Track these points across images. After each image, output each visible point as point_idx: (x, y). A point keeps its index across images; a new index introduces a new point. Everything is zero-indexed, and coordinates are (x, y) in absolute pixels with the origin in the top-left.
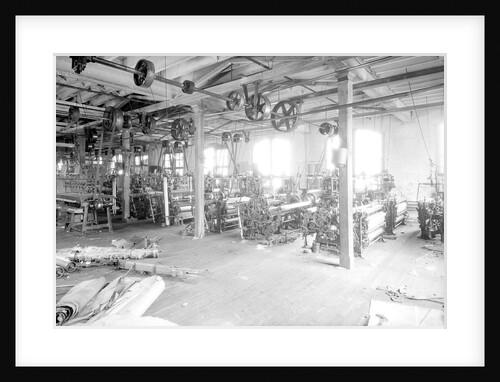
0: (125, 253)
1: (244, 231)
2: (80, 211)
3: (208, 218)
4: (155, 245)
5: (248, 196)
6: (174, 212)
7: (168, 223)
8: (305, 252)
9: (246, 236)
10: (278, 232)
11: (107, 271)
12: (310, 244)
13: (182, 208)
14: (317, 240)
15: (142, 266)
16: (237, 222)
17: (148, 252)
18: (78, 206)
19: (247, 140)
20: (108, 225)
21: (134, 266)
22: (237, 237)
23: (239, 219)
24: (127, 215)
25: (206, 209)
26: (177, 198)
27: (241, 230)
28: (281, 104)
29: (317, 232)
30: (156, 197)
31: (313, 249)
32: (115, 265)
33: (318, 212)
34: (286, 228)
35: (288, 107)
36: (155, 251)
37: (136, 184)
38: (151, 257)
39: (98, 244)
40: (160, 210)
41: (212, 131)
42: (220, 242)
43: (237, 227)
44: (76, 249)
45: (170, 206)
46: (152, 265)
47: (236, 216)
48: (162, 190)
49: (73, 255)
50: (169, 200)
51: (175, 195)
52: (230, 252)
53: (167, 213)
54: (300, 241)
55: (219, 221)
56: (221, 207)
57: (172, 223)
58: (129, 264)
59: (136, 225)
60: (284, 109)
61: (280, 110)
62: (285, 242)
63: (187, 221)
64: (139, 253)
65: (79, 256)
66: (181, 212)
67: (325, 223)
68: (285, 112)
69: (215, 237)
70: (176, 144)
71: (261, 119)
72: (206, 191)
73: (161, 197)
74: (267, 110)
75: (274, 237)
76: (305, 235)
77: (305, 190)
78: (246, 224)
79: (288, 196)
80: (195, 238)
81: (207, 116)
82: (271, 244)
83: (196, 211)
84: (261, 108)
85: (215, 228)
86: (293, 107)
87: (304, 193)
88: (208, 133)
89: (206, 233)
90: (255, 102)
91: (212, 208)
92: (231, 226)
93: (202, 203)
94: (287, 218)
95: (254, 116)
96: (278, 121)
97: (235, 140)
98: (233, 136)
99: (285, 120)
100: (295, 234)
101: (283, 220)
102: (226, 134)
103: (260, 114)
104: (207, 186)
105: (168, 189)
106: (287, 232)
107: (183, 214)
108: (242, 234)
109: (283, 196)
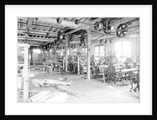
0: (60, 83)
2: (51, 67)
3: (92, 72)
4: (72, 81)
6: (81, 69)
7: (79, 73)
8: (131, 91)
9: (106, 80)
10: (121, 81)
11: (53, 89)
12: (134, 88)
14: (137, 87)
15: (64, 88)
16: (102, 75)
17: (67, 83)
18: (50, 65)
19: (111, 42)
20: (59, 72)
21: (61, 88)
22: (103, 81)
24: (66, 69)
25: (91, 69)
26: (83, 64)
27: (104, 78)
28: (121, 25)
31: (135, 90)
32: (56, 87)
34: (125, 79)
35: (124, 26)
36: (70, 84)
37: (70, 59)
38: (68, 85)
39: (54, 79)
40: (77, 68)
41: (97, 39)
42: (96, 83)
44: (46, 80)
45: (80, 67)
46: (66, 88)
47: (102, 73)
48: (77, 61)
49: (45, 82)
50: (80, 65)
52: (98, 87)
53: (79, 70)
54: (130, 86)
55: (96, 74)
56: (97, 69)
57: (81, 74)
58: (60, 87)
60: (122, 27)
61: (120, 28)
62: (123, 85)
63: (86, 73)
64: (64, 83)
65: (46, 82)
66: (83, 69)
68: (122, 29)
69: (94, 80)
70: (85, 44)
71: (110, 32)
72: (92, 62)
73: (77, 64)
74: (112, 28)
75: (118, 83)
76: (131, 84)
77: (135, 63)
78: (106, 76)
79: (127, 66)
80: (86, 80)
81: (93, 34)
82: (116, 86)
83: (87, 69)
84: (109, 28)
85: (95, 77)
86: (126, 26)
87: (135, 65)
88: (96, 40)
89: (91, 78)
90: (107, 26)
91: (94, 69)
92: (101, 76)
93: (89, 67)
94: (125, 75)
95: (107, 31)
96: (119, 33)
97: (105, 42)
98: (104, 40)
99: (122, 32)
100: (129, 82)
101: (123, 76)
102: (101, 40)
103: (109, 31)
104: (92, 60)
105: (80, 61)
106: (125, 81)
107: (84, 71)
108: (104, 80)
109: (125, 65)
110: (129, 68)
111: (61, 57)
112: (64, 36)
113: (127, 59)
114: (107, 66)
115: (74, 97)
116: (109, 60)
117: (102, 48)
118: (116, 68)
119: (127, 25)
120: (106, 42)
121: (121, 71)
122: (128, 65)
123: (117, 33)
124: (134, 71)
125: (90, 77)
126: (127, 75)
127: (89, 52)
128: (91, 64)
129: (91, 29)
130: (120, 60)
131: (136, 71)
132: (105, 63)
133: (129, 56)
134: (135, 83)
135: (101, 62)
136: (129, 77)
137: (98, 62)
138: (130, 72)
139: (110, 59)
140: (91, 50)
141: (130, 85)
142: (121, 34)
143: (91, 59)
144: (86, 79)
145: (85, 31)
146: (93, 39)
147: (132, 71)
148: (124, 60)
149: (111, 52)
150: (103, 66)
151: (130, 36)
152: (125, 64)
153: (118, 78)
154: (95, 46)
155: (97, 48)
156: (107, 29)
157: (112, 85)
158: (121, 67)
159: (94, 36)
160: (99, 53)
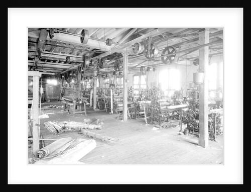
0: (86, 126)
1: (148, 119)
2: (72, 104)
3: (130, 111)
4: (102, 123)
5: (149, 100)
6: (115, 106)
7: (112, 112)
8: (179, 134)
9: (149, 121)
10: (167, 121)
11: (76, 134)
12: (183, 130)
13: (119, 105)
14: (187, 128)
15: (90, 133)
16: (144, 114)
17: (96, 126)
18: (71, 102)
19: (154, 70)
20: (85, 112)
21: (87, 133)
22: (144, 122)
23: (145, 112)
24: (95, 107)
25: (129, 106)
26: (118, 100)
27: (146, 119)
28: (167, 48)
29: (188, 123)
30: (108, 99)
31: (184, 133)
32: (79, 131)
33: (188, 112)
34: (173, 119)
35: (171, 50)
36: (99, 126)
37: (100, 93)
38: (98, 129)
39: (77, 121)
40: (109, 105)
41: (137, 66)
42: (135, 124)
43: (144, 117)
44: (65, 122)
45: (114, 104)
46: (94, 133)
47: (143, 111)
48: (110, 96)
49: (63, 125)
50: (113, 101)
51: (117, 98)
52: (137, 130)
53: (112, 108)
54: (178, 128)
55: (135, 113)
56: (137, 105)
57: (114, 112)
58: (85, 131)
59: (98, 112)
60: (169, 51)
61: (167, 52)
62: (170, 127)
63: (121, 112)
64: (92, 126)
65: (66, 125)
66: (118, 107)
67: (192, 118)
68: (169, 53)
69: (132, 121)
70: (120, 73)
71: (153, 57)
72: (130, 97)
73: (110, 99)
74: (156, 52)
75: (164, 124)
76: (180, 124)
77: (185, 98)
78: (149, 115)
79: (175, 101)
80: (122, 121)
81: (131, 58)
82: (161, 128)
83: (123, 107)
84: (153, 52)
85: (134, 116)
86: (174, 50)
87: (184, 100)
88: (135, 67)
89: (129, 118)
90: (149, 48)
91: (132, 106)
92: (142, 116)
93: (126, 103)
94: (173, 113)
95: (149, 56)
96: (165, 58)
98: (146, 68)
99: (169, 58)
100: (177, 122)
101: (171, 114)
102: (142, 67)
103: (152, 55)
104: (130, 94)
105: (113, 95)
106: (172, 121)
107: (120, 108)
108: (146, 121)
109: (172, 101)
110: (178, 104)
111: (87, 90)
112: (91, 61)
113: (175, 93)
114: (149, 102)
115: (105, 145)
116: (152, 94)
117: (143, 77)
118: (161, 104)
119: (175, 48)
120: (148, 70)
121: (167, 108)
122: (177, 100)
123: (163, 58)
124: (184, 108)
125: (127, 117)
126: (176, 113)
127: (126, 83)
128: (129, 100)
129: (129, 53)
130: (166, 94)
131: (186, 107)
132: (147, 99)
133: (178, 89)
134: (185, 123)
135: (141, 97)
136: (178, 116)
137: (138, 96)
138: (179, 109)
139: (154, 93)
140: (128, 81)
141: (178, 126)
142: (167, 59)
143: (128, 93)
144: (122, 119)
145: (120, 55)
146: (131, 66)
147: (181, 108)
148: (171, 94)
149: (155, 83)
150: (144, 102)
151: (179, 63)
152: (172, 99)
153: (164, 118)
154: (134, 76)
155: (137, 78)
156: (149, 52)
157: (156, 127)
158: (168, 103)
159: (132, 62)
160: (139, 85)
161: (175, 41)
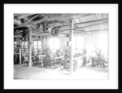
1: (43, 65)
3: (33, 61)
5: (45, 54)
6: (23, 59)
7: (21, 63)
8: (60, 71)
12: (62, 69)
13: (25, 58)
14: (64, 68)
19: (46, 38)
22: (41, 67)
23: (42, 61)
25: (32, 58)
26: (24, 55)
29: (64, 65)
30: (17, 55)
31: (62, 70)
33: (64, 60)
34: (57, 64)
40: (18, 59)
41: (36, 35)
42: (36, 68)
43: (41, 64)
45: (22, 58)
48: (19, 53)
50: (21, 56)
51: (23, 54)
52: (38, 71)
53: (20, 60)
55: (36, 62)
56: (37, 58)
57: (22, 63)
60: (55, 29)
62: (55, 68)
63: (27, 62)
66: (25, 59)
67: (66, 63)
68: (55, 31)
69: (34, 67)
71: (47, 32)
72: (32, 53)
73: (19, 55)
74: (49, 29)
75: (52, 67)
76: (61, 66)
77: (62, 53)
78: (44, 63)
79: (57, 55)
80: (28, 67)
81: (33, 31)
82: (51, 69)
83: (29, 59)
84: (47, 29)
85: (35, 64)
87: (62, 54)
88: (35, 36)
89: (32, 65)
90: (46, 27)
91: (34, 58)
92: (40, 63)
94: (57, 61)
95: (45, 31)
96: (53, 33)
97: (42, 38)
100: (59, 65)
101: (55, 62)
102: (39, 36)
104: (33, 51)
105: (21, 52)
106: (56, 65)
107: (25, 60)
108: (43, 66)
110: (59, 56)
114: (44, 56)
116: (46, 51)
117: (40, 42)
118: (51, 56)
119: (58, 28)
121: (54, 58)
122: (58, 54)
124: (62, 58)
125: (31, 65)
126: (58, 61)
127: (30, 45)
128: (32, 55)
129: (32, 28)
130: (52, 51)
132: (43, 54)
133: (58, 48)
134: (63, 65)
135: (39, 53)
137: (37, 53)
138: (60, 59)
139: (47, 51)
140: (32, 44)
141: (59, 67)
142: (54, 33)
143: (32, 51)
144: (28, 66)
145: (26, 28)
146: (33, 35)
148: (55, 51)
149: (46, 45)
150: (42, 56)
151: (60, 35)
152: (56, 53)
153: (53, 64)
154: (34, 41)
157: (48, 69)
158: (54, 56)
159: (34, 33)
160: (37, 46)
161: (58, 24)
